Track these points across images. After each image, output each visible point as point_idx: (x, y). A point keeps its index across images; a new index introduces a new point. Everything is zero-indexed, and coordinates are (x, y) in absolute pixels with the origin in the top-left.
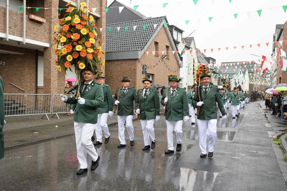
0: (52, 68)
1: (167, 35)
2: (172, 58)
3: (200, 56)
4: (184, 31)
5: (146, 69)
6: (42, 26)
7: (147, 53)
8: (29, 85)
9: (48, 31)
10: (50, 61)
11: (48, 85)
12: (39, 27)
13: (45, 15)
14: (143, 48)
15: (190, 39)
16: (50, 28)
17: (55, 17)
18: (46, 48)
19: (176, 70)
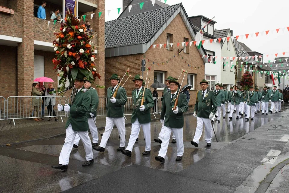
0: (25, 66)
1: (185, 25)
2: (193, 52)
3: (242, 51)
4: (216, 22)
5: (145, 65)
6: (11, 18)
7: (154, 46)
8: (7, 86)
9: (19, 24)
10: (23, 58)
11: (22, 85)
12: (6, 19)
13: (18, 6)
14: (149, 40)
15: (226, 30)
16: (23, 20)
17: (29, 8)
18: (19, 44)
19: (200, 66)
